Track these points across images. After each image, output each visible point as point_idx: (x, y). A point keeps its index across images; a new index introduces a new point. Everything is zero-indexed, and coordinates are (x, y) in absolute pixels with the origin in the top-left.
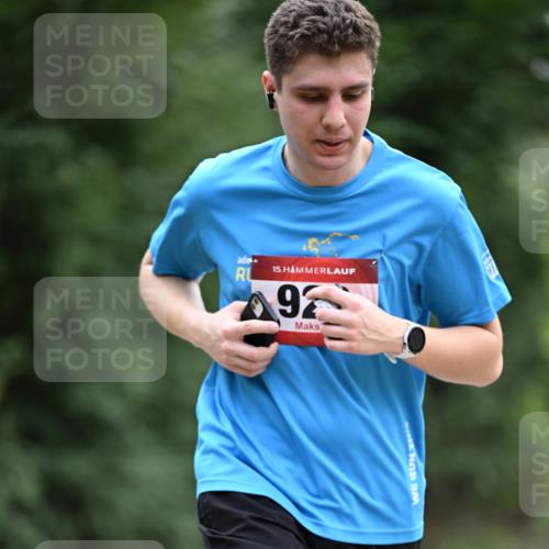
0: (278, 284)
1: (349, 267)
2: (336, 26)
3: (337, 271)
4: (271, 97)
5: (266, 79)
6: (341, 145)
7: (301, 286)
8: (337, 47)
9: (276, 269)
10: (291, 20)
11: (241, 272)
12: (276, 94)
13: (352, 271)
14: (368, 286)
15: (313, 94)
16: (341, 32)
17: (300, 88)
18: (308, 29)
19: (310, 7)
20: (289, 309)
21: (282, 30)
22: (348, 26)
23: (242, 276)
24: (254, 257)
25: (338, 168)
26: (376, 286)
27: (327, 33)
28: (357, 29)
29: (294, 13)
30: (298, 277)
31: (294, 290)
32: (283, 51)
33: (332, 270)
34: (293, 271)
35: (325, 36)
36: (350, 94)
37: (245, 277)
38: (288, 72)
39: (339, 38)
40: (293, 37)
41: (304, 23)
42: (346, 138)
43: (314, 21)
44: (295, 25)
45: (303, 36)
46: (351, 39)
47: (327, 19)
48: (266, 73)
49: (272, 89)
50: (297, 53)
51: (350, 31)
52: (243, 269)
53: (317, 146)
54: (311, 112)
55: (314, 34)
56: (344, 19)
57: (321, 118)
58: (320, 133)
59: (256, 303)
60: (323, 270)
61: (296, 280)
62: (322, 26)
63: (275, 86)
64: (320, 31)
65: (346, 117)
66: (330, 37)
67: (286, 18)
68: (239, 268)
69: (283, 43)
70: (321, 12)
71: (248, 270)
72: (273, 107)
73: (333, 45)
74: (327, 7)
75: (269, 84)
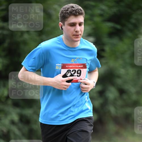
2: (77, 10)
3: (79, 66)
4: (62, 28)
9: (67, 66)
10: (66, 9)
11: (57, 67)
13: (82, 66)
14: (85, 69)
17: (70, 23)
21: (64, 12)
23: (57, 68)
24: (62, 64)
26: (86, 69)
27: (75, 11)
30: (71, 68)
34: (70, 67)
35: (75, 12)
36: (80, 24)
38: (66, 21)
39: (78, 12)
40: (68, 12)
41: (70, 9)
42: (80, 34)
43: (72, 9)
44: (67, 10)
45: (70, 12)
46: (80, 12)
47: (74, 8)
48: (60, 23)
52: (58, 67)
53: (74, 36)
54: (72, 29)
55: (72, 11)
56: (78, 8)
57: (75, 30)
58: (75, 33)
60: (76, 66)
64: (73, 11)
65: (80, 30)
66: (76, 12)
67: (65, 9)
68: (56, 67)
69: (65, 14)
70: (73, 7)
71: (59, 67)
72: (62, 30)
73: (77, 13)
74: (74, 6)
75: (61, 25)
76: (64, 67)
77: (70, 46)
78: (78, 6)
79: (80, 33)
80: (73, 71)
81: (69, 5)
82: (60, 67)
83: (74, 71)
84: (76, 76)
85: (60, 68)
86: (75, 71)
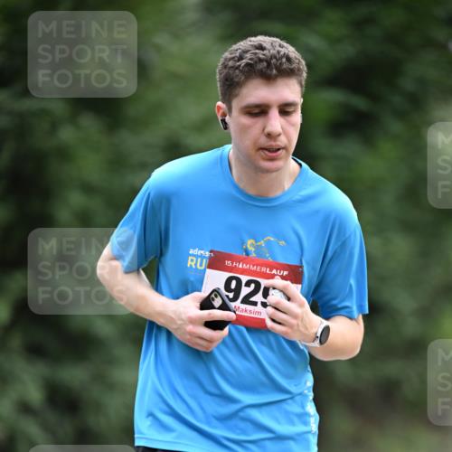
0: (228, 275)
1: (284, 270)
2: (273, 57)
4: (223, 121)
5: (219, 108)
6: (279, 152)
7: (244, 279)
8: (274, 71)
9: (228, 263)
10: (238, 55)
11: (192, 261)
12: (227, 119)
13: (286, 273)
15: (257, 111)
16: (277, 60)
17: (246, 107)
18: (250, 59)
19: (252, 45)
20: (231, 295)
21: (231, 63)
22: (282, 57)
23: (193, 264)
24: (211, 252)
25: (277, 170)
26: (300, 286)
27: (266, 61)
28: (289, 59)
29: (239, 51)
30: (244, 272)
31: (239, 281)
32: (232, 79)
33: (271, 270)
34: (241, 266)
35: (265, 64)
36: (285, 110)
37: (196, 265)
38: (236, 96)
39: (276, 65)
40: (240, 66)
41: (248, 55)
42: (282, 145)
43: (255, 54)
44: (241, 58)
45: (247, 64)
46: (284, 66)
47: (265, 52)
48: (219, 103)
49: (224, 115)
50: (243, 78)
51: (284, 60)
52: (195, 259)
53: (262, 153)
54: (255, 125)
55: (256, 62)
56: (279, 52)
57: (264, 130)
58: (263, 141)
59: (216, 296)
60: (264, 269)
61: (242, 274)
62: (261, 56)
63: (227, 111)
64: (261, 60)
65: (282, 128)
66: (269, 64)
67: (233, 56)
68: (190, 258)
69: (231, 72)
70: (261, 47)
71: (199, 260)
72: (226, 128)
73: (271, 70)
74: (264, 45)
75: (221, 111)
76: (216, 262)
77: (252, 192)
78: (280, 46)
79: (282, 141)
80: (248, 284)
81: (253, 39)
82: (202, 261)
83: (253, 286)
84: (259, 304)
85: (201, 265)
86: (258, 285)
